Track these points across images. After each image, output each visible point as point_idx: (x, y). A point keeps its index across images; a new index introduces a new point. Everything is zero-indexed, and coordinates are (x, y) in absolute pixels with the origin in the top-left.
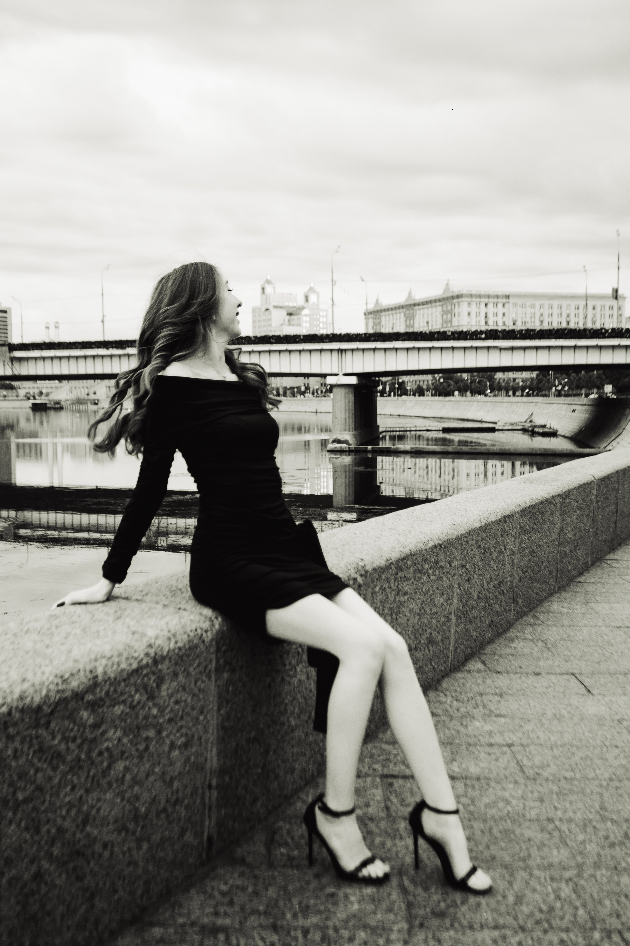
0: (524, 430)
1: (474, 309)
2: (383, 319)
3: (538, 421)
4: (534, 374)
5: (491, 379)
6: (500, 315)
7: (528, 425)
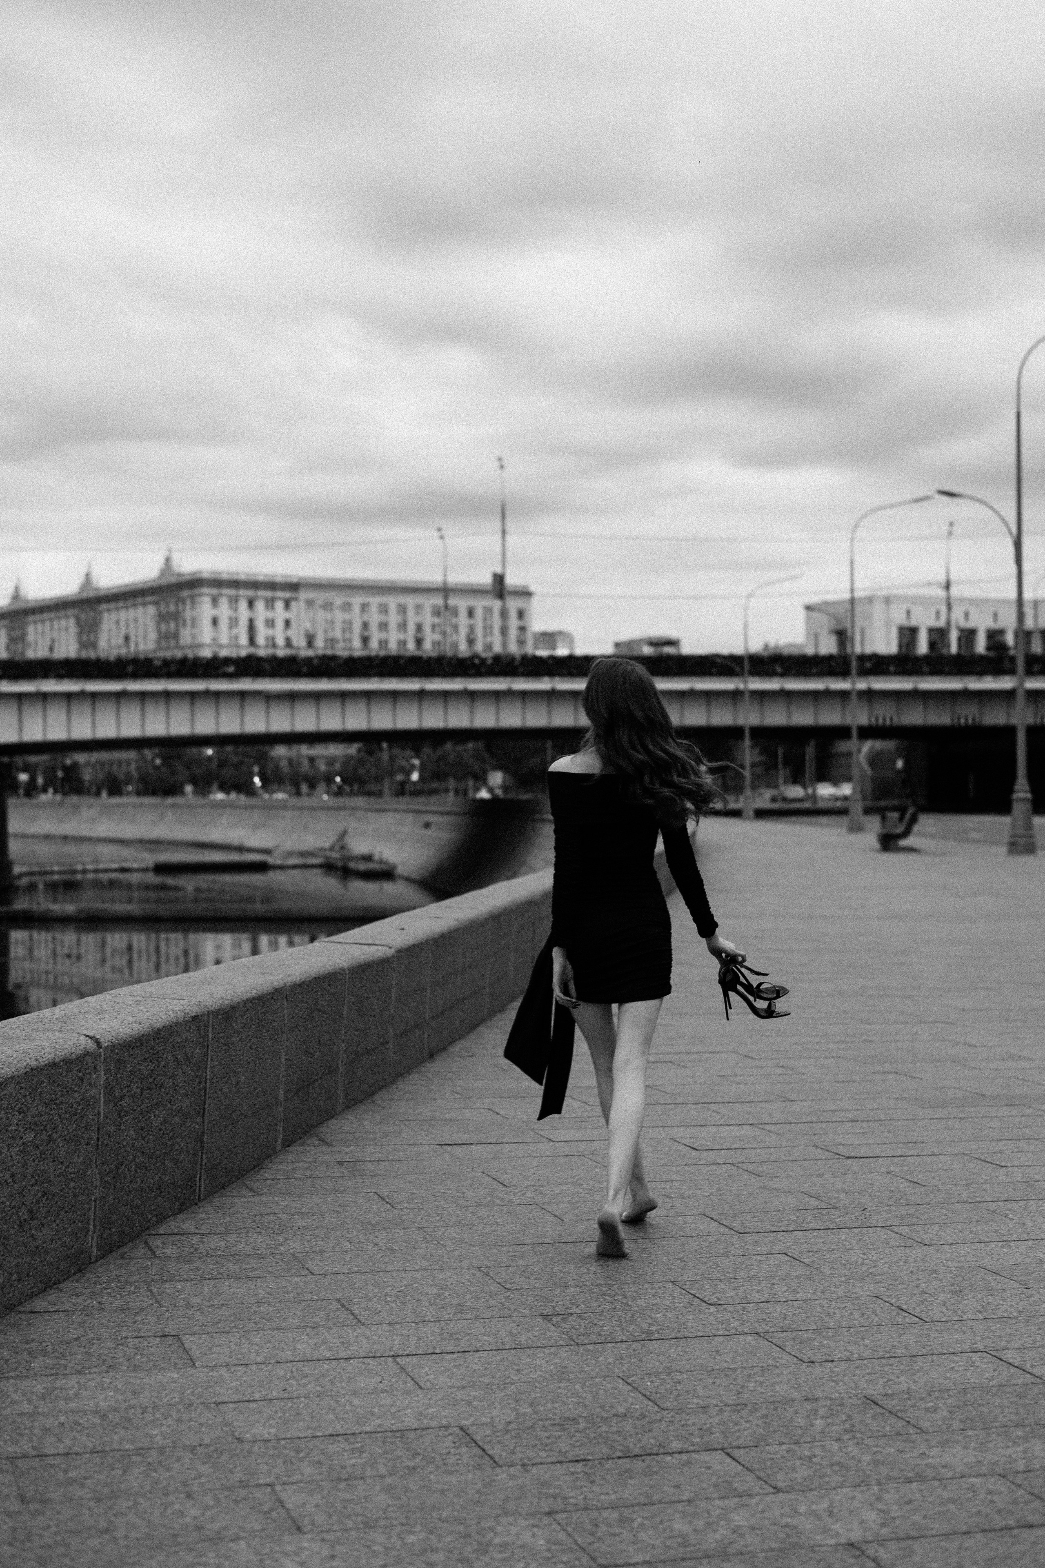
0: (328, 867)
1: (224, 611)
2: (31, 629)
3: (359, 846)
4: (353, 749)
5: (262, 759)
6: (280, 624)
7: (335, 855)
